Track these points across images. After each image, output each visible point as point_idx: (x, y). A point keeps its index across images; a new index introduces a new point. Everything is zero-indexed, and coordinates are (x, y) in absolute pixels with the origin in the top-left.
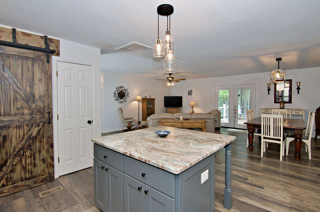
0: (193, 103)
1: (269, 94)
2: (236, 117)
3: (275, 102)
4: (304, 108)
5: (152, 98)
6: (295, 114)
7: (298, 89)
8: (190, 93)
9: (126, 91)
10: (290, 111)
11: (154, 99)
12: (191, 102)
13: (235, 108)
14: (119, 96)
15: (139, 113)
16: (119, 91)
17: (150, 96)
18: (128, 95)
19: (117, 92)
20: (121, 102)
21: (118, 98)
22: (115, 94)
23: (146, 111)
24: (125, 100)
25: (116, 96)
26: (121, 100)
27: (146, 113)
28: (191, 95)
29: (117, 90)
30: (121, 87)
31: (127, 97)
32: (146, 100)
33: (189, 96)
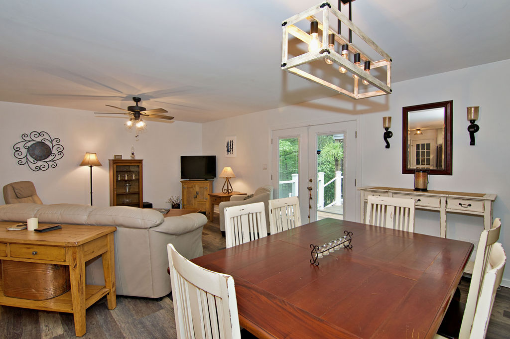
1: (388, 146)
2: (312, 206)
3: (406, 171)
4: (490, 191)
5: (137, 158)
6: (459, 209)
7: (473, 128)
8: (230, 148)
9: (54, 143)
10: (443, 200)
11: (141, 161)
13: (311, 185)
14: (32, 154)
15: (91, 193)
16: (30, 141)
17: (133, 154)
18: (61, 152)
19: (26, 145)
20: (40, 168)
21: (27, 158)
22: (18, 149)
23: (114, 187)
24: (51, 163)
25: (20, 153)
26: (39, 163)
27: (114, 193)
28: (231, 152)
29: (26, 141)
30: (39, 134)
31: (58, 157)
32: (116, 163)
33: (229, 155)
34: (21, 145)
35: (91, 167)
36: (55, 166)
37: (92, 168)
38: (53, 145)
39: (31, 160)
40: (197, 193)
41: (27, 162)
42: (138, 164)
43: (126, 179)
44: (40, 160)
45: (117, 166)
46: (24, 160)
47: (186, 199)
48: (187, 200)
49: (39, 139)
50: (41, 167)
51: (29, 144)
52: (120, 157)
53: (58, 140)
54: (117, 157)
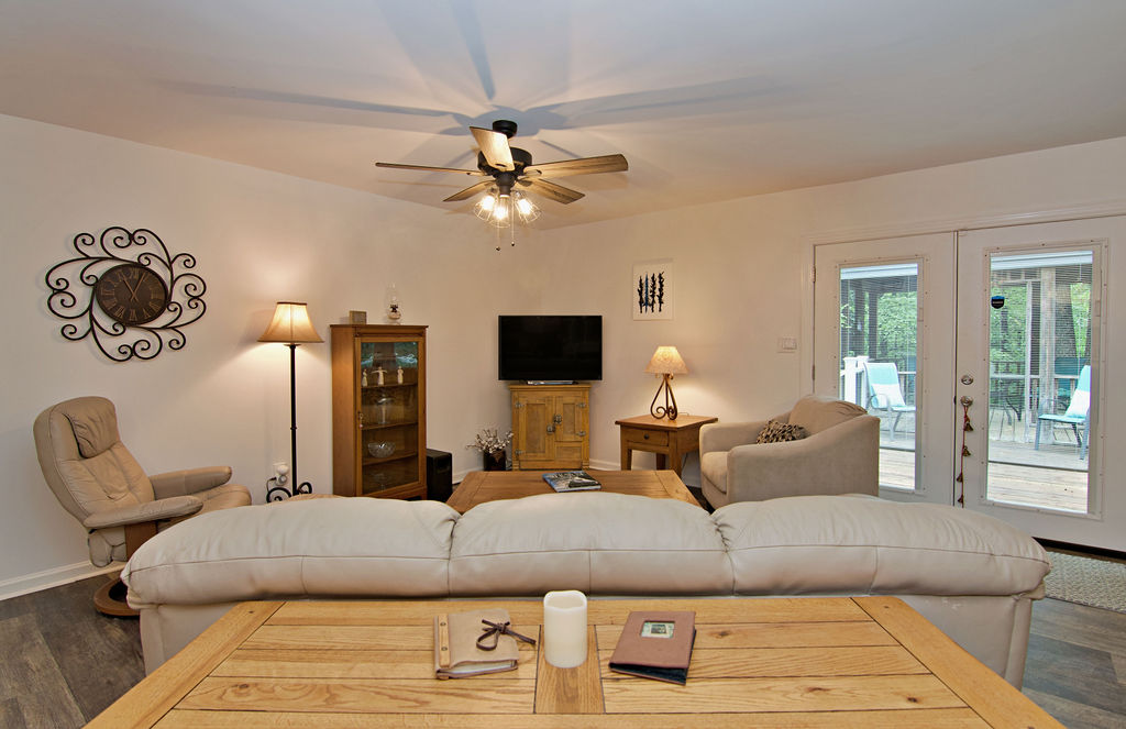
0: (668, 354)
5: (404, 321)
8: (650, 294)
9: (178, 269)
11: (420, 331)
12: (662, 351)
13: (965, 391)
14: (109, 304)
15: (294, 428)
16: (101, 259)
17: (394, 309)
18: (197, 298)
19: (86, 275)
20: (133, 351)
21: (92, 318)
22: (63, 285)
23: (355, 408)
24: (167, 336)
25: (69, 301)
26: (132, 336)
27: (356, 425)
28: (657, 306)
29: (88, 258)
30: (131, 237)
31: (188, 315)
32: (361, 335)
33: (648, 314)
34: (71, 273)
35: (293, 348)
36: (178, 345)
37: (297, 350)
38: (175, 276)
39: (105, 322)
40: (556, 421)
41: (92, 329)
42: (413, 340)
43: (381, 382)
44: (135, 324)
45: (362, 344)
46: (82, 325)
47: (523, 437)
48: (527, 438)
49: (131, 254)
50: (138, 348)
51: (99, 270)
52: (362, 317)
53: (190, 261)
54: (355, 318)
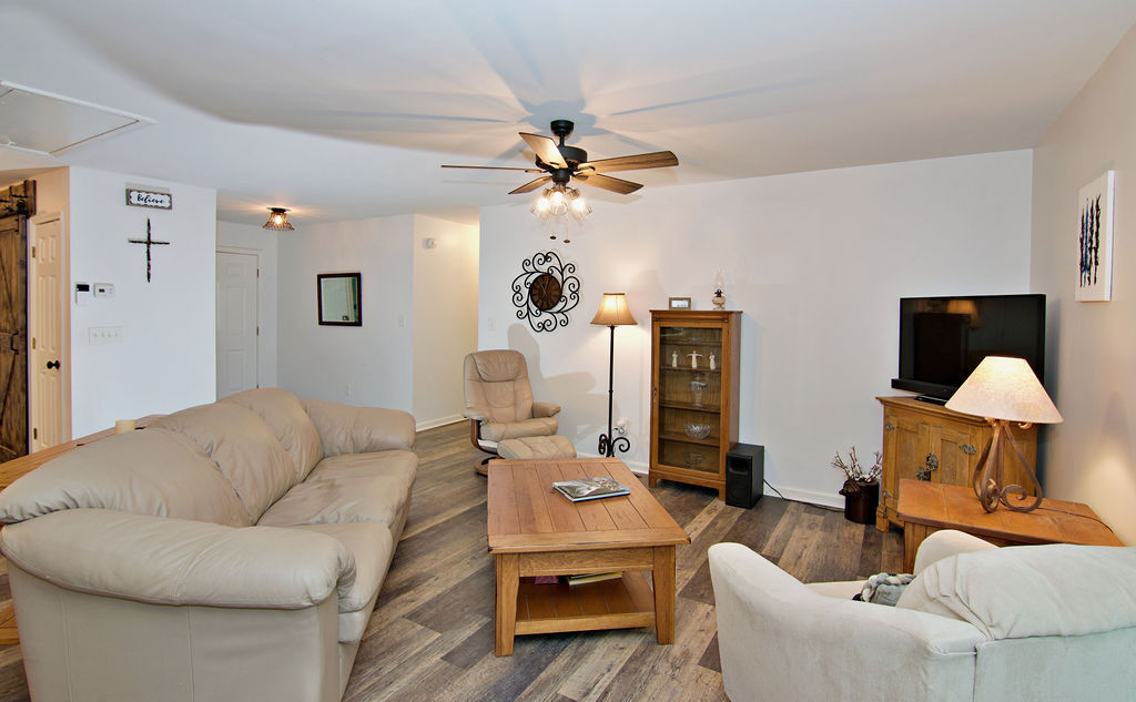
5: (727, 307)
8: (1089, 245)
9: (566, 274)
15: (611, 391)
16: (533, 273)
17: (719, 294)
18: (575, 292)
19: (527, 281)
20: (544, 325)
21: (528, 306)
22: (518, 289)
23: (653, 384)
24: (559, 317)
25: (520, 297)
26: (544, 316)
28: (1093, 270)
29: (528, 273)
30: (545, 257)
31: (570, 303)
34: (521, 282)
36: (565, 323)
37: (616, 330)
38: (564, 279)
39: (533, 308)
40: (929, 462)
41: (528, 313)
42: (719, 325)
43: (694, 366)
44: (545, 310)
45: (661, 327)
46: (525, 310)
48: (896, 477)
49: (545, 268)
51: (532, 279)
52: (685, 304)
53: (572, 267)
54: (675, 304)
